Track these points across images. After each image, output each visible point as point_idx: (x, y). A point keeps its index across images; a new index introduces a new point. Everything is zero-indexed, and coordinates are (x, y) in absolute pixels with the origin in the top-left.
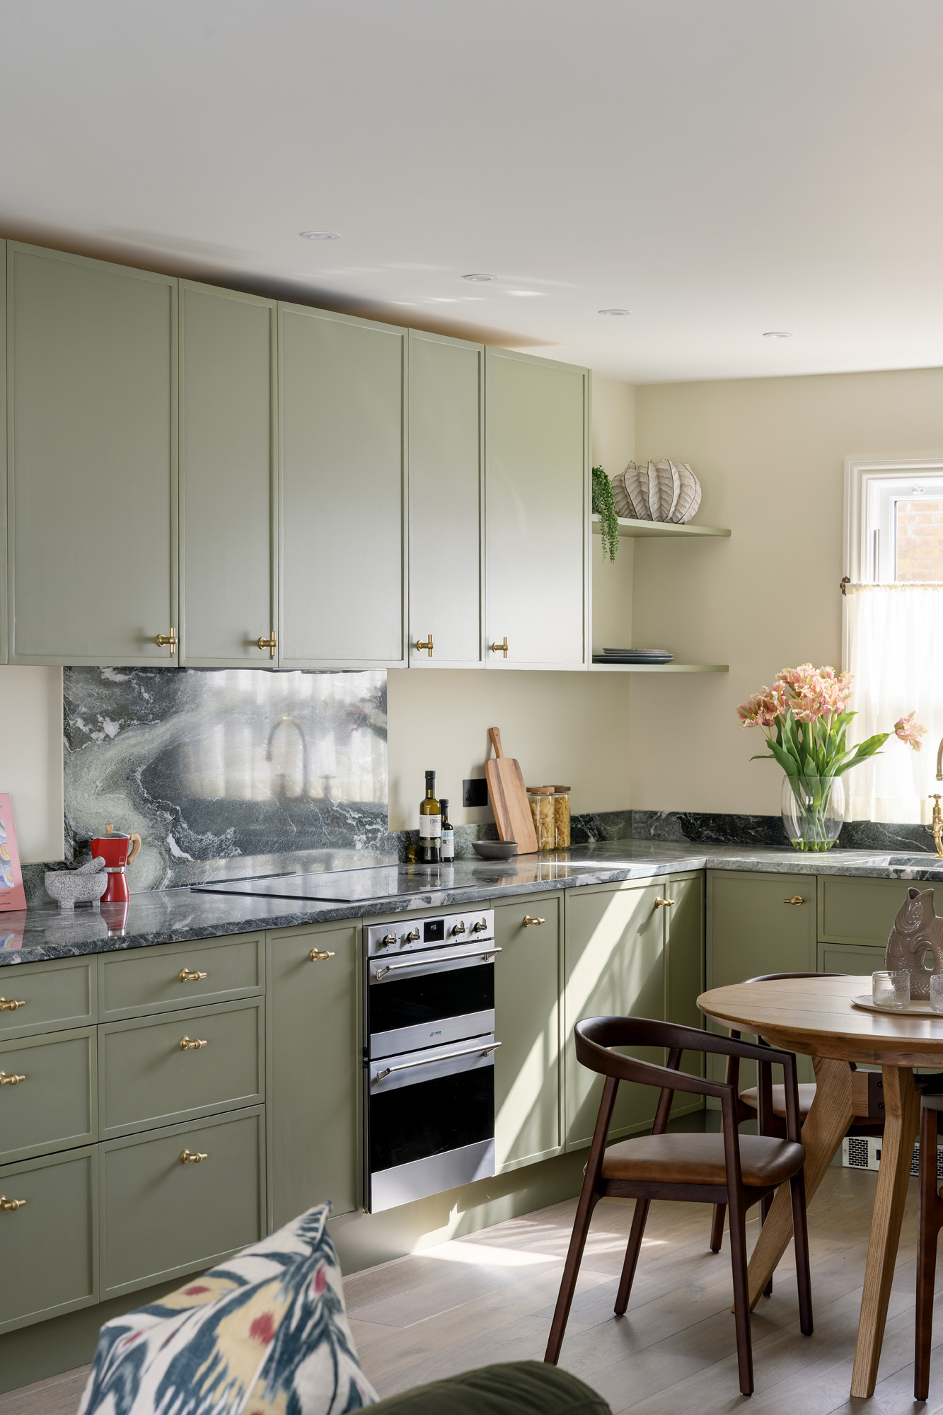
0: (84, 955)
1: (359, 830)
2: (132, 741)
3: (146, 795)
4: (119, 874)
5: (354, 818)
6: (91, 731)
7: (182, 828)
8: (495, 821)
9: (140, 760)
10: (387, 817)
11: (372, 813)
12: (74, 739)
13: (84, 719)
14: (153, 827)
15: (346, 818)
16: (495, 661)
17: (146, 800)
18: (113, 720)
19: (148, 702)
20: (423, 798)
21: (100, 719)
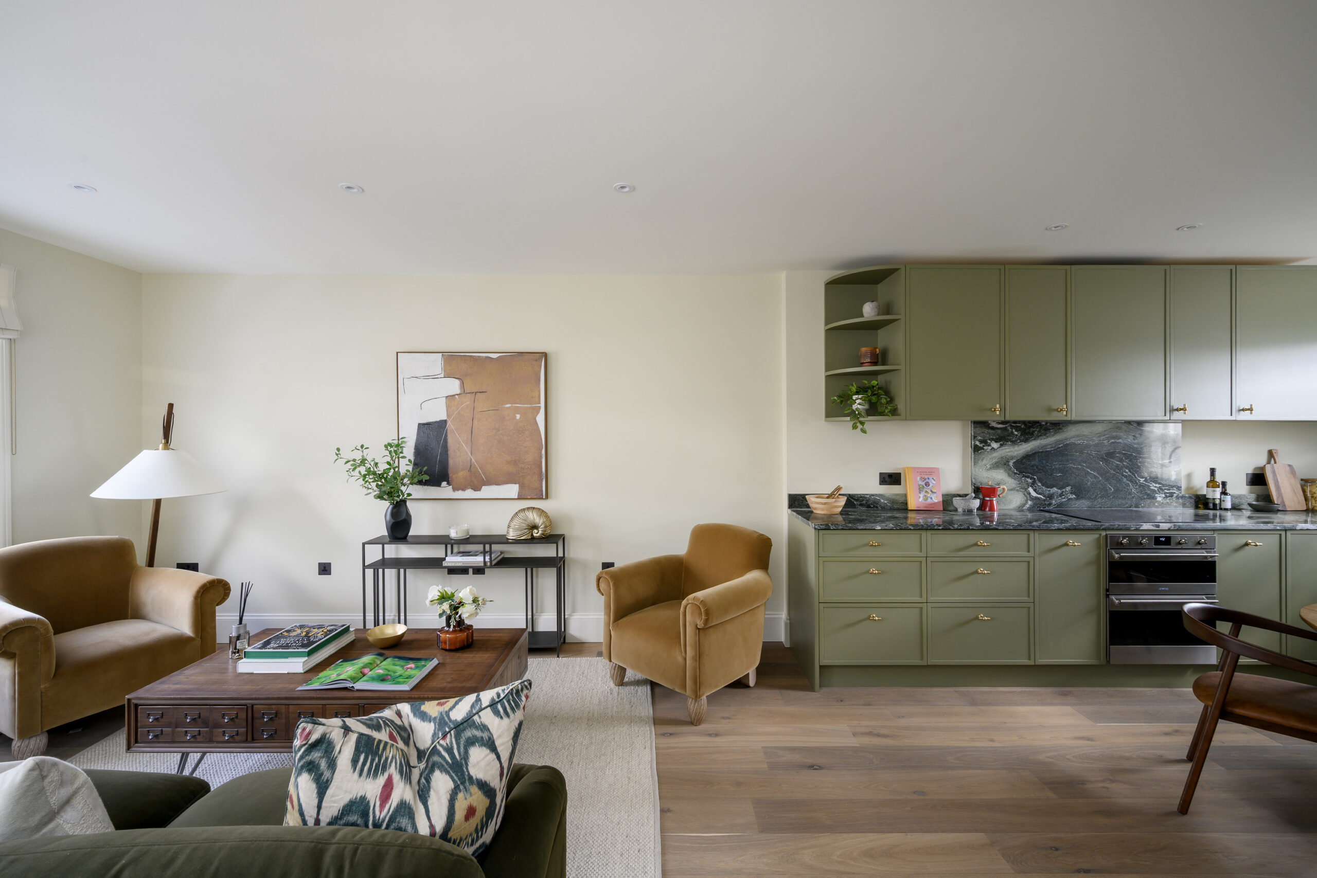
0: (916, 529)
1: (1159, 492)
2: (1008, 450)
3: (1015, 471)
4: (993, 500)
5: (1156, 487)
6: (984, 446)
7: (1038, 485)
8: (1269, 492)
9: (1012, 458)
10: (1181, 487)
11: (1169, 485)
12: (976, 449)
13: (980, 441)
14: (1019, 484)
15: (1149, 486)
16: (1245, 416)
17: (1015, 473)
18: (996, 442)
19: (1017, 435)
20: (1209, 480)
21: (989, 441)
